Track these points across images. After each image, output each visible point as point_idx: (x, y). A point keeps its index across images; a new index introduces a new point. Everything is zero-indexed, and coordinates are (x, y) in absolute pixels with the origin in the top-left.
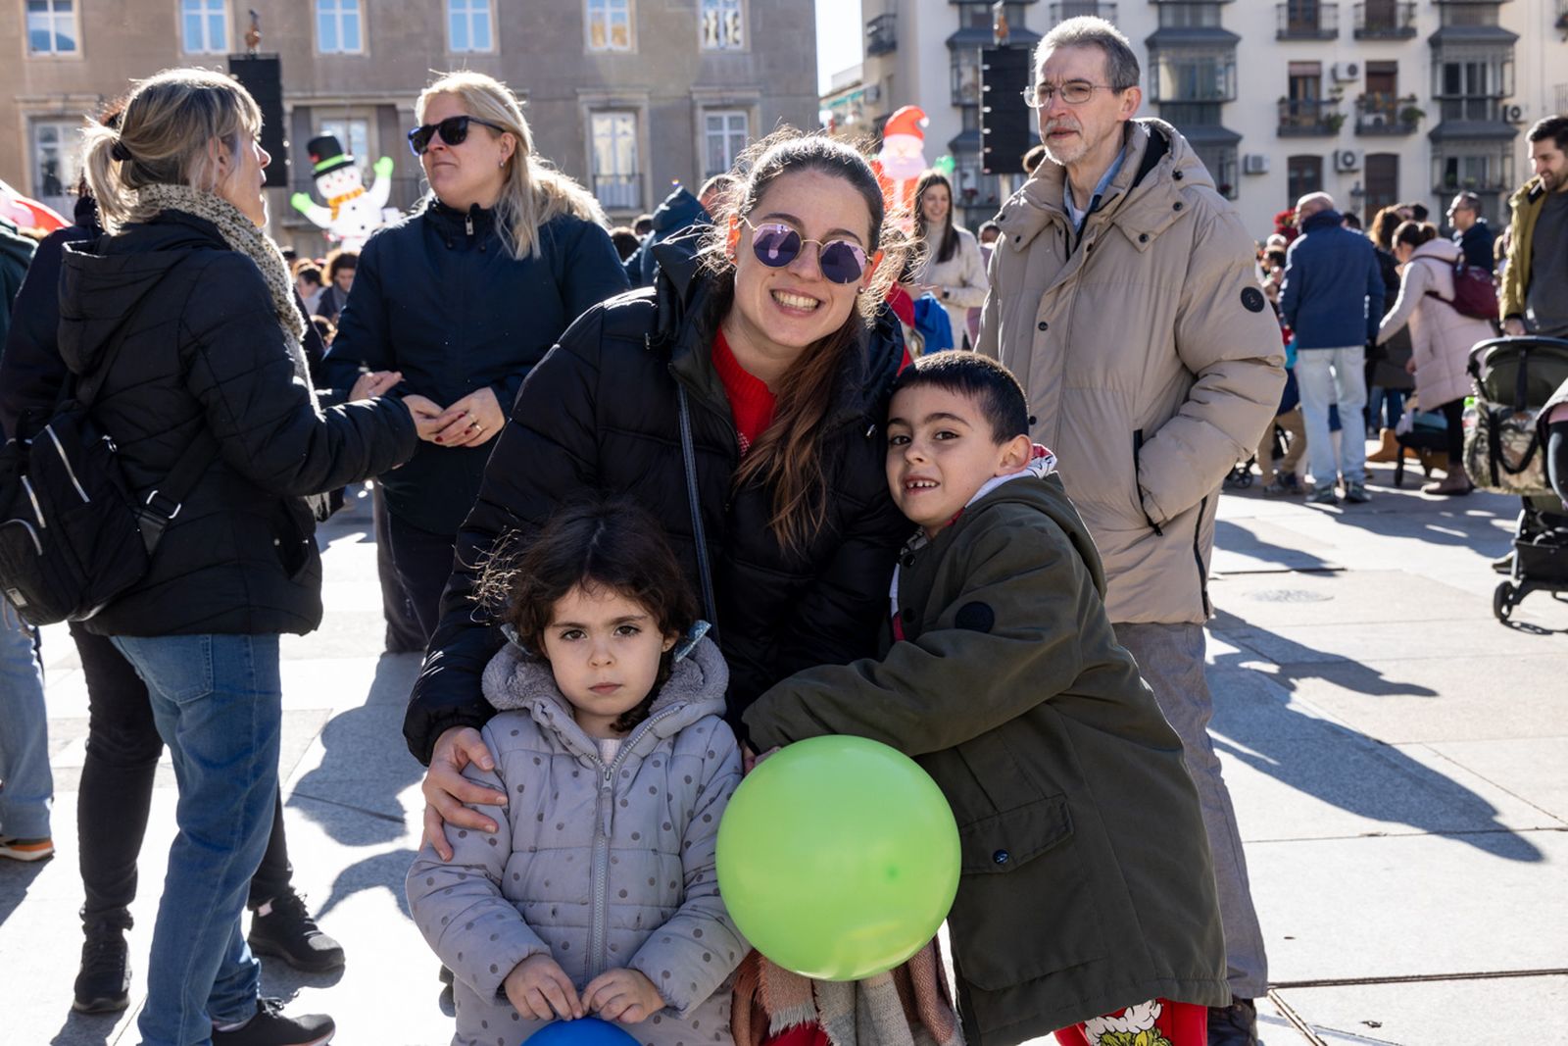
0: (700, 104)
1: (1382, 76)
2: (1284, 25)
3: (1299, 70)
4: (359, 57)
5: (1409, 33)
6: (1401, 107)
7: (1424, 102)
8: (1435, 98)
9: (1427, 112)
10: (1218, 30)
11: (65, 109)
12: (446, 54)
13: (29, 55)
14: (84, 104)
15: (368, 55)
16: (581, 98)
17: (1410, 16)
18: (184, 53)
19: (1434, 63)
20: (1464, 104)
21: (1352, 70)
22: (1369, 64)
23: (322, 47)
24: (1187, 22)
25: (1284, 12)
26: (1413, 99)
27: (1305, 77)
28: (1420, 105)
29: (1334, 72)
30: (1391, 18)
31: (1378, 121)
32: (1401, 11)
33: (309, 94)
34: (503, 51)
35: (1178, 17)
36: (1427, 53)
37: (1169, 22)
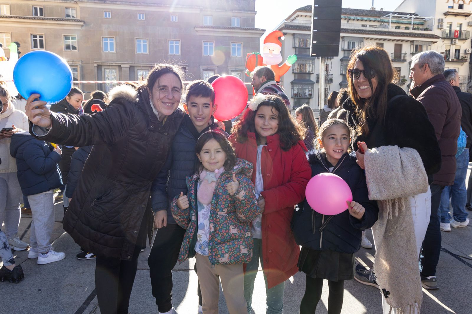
0: (230, 70)
4: (146, 54)
5: (404, 61)
6: (401, 79)
9: (407, 80)
11: (72, 64)
12: (168, 54)
13: (65, 50)
14: (78, 63)
15: (149, 54)
16: (201, 67)
17: (405, 57)
18: (103, 51)
23: (137, 52)
26: (404, 77)
28: (406, 78)
30: (400, 57)
32: (403, 55)
33: (134, 63)
34: (182, 55)
35: (349, 54)
37: (346, 55)
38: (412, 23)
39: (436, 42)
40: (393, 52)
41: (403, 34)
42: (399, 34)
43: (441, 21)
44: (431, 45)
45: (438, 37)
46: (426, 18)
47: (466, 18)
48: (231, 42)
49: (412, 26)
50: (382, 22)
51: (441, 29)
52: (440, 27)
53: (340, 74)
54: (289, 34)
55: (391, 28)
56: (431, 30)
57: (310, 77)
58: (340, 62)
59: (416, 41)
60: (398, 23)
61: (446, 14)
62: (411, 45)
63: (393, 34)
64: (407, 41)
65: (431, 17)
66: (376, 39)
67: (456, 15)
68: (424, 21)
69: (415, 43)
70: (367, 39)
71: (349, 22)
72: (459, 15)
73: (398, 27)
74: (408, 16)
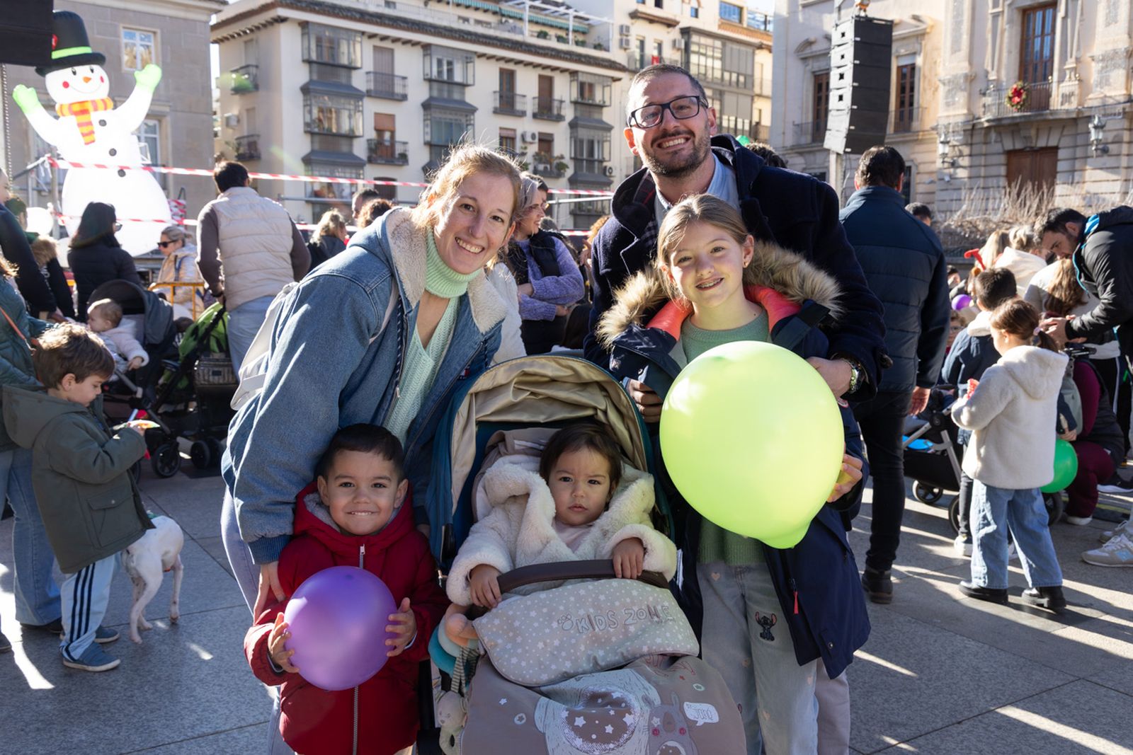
1: (546, 141)
2: (498, 105)
3: (505, 133)
5: (559, 118)
6: (555, 162)
7: (567, 161)
8: (571, 158)
9: (568, 166)
10: (463, 102)
17: (560, 108)
19: (571, 138)
20: (585, 162)
21: (533, 136)
22: (540, 134)
24: (445, 95)
25: (498, 96)
26: (562, 157)
27: (507, 138)
28: (564, 161)
29: (523, 137)
30: (550, 108)
31: (546, 168)
32: (556, 104)
35: (440, 91)
36: (568, 131)
37: (435, 94)
38: (571, 29)
39: (619, 80)
40: (536, 94)
41: (557, 54)
42: (550, 52)
43: (624, 31)
44: (610, 86)
45: (622, 68)
46: (594, 19)
47: (670, 29)
48: (121, 25)
49: (571, 36)
50: (503, 15)
51: (625, 49)
52: (624, 45)
53: (422, 142)
54: (294, 20)
55: (527, 34)
56: (607, 50)
57: (351, 145)
58: (421, 111)
59: (583, 72)
60: (544, 24)
61: (634, 15)
62: (571, 81)
63: (538, 50)
64: (563, 71)
65: (605, 19)
66: (500, 59)
67: (652, 20)
68: (589, 25)
69: (582, 78)
70: (481, 56)
71: (429, 7)
72: (657, 22)
73: (543, 35)
74: (562, 10)
